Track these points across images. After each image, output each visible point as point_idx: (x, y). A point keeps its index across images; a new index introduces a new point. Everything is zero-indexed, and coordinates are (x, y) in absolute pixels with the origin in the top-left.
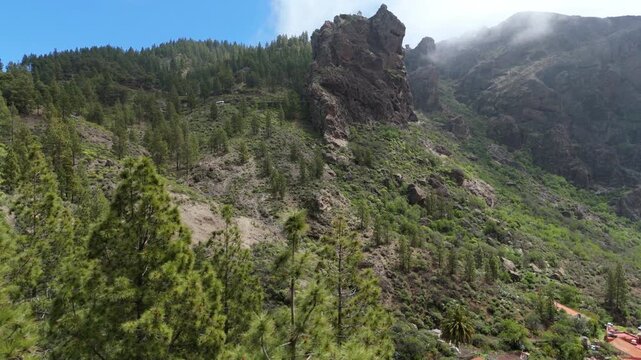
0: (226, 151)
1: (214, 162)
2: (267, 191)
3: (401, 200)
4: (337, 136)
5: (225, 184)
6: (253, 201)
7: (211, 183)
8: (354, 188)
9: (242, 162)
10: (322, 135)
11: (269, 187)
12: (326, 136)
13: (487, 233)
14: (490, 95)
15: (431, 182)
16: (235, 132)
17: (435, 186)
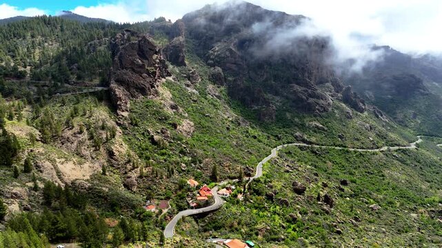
0: (73, 127)
1: (68, 133)
2: (93, 146)
3: (148, 143)
4: (123, 111)
5: (75, 144)
6: (88, 152)
7: (69, 144)
8: (130, 139)
9: (81, 132)
10: (116, 112)
11: (94, 144)
12: (118, 111)
13: (180, 152)
14: (212, 54)
15: (162, 131)
16: (75, 114)
17: (163, 133)
